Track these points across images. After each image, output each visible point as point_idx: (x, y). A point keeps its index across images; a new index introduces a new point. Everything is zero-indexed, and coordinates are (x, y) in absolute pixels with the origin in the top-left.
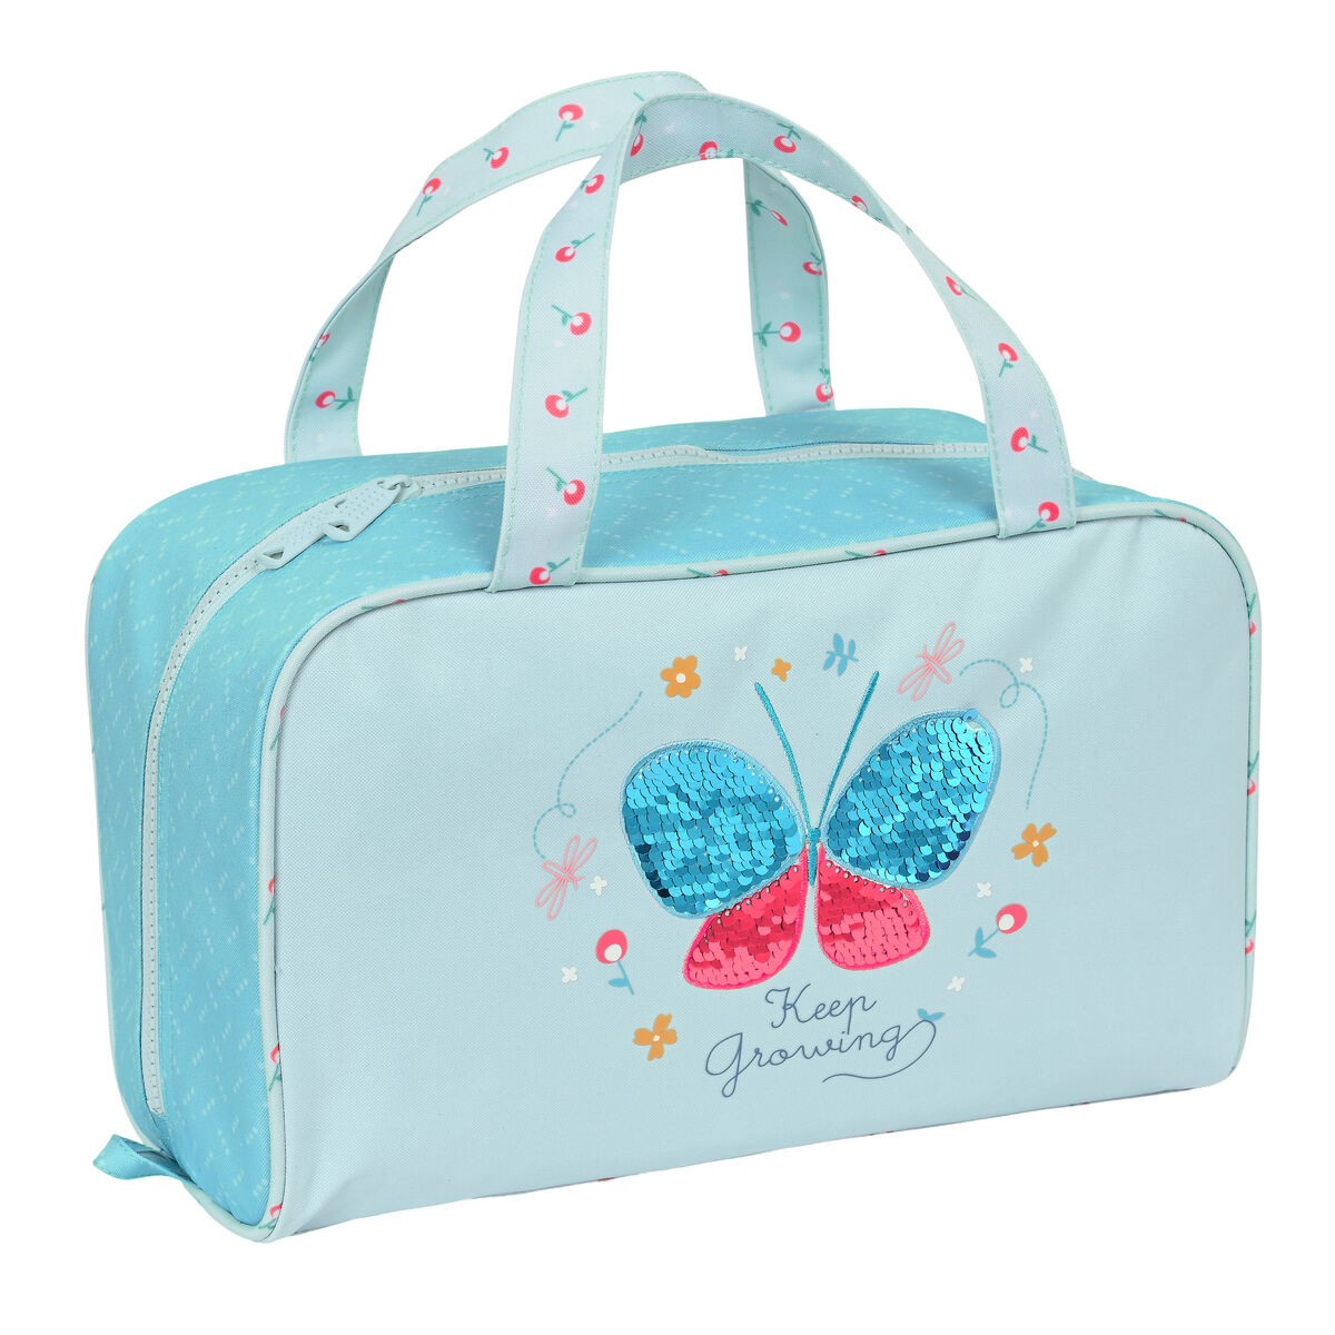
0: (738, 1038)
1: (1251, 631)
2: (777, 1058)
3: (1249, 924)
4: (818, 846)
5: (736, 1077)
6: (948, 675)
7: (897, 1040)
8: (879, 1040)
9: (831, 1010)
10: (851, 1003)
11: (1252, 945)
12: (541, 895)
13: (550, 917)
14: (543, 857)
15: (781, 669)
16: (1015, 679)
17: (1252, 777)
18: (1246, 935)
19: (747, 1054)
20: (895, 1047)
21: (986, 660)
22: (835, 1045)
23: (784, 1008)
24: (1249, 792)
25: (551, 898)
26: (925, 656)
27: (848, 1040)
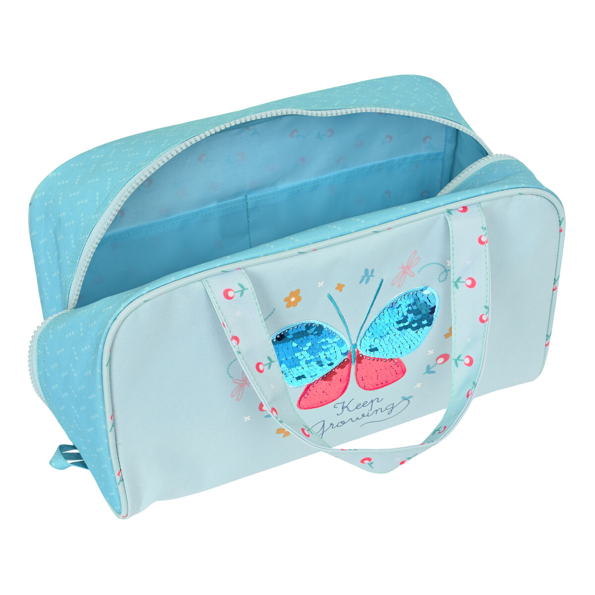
0: (322, 423)
1: (561, 231)
2: (340, 424)
3: (548, 336)
4: (356, 349)
5: (323, 434)
6: (413, 273)
7: (393, 408)
8: (385, 409)
9: (364, 404)
10: (372, 401)
11: (549, 343)
12: (233, 393)
13: (238, 400)
14: (232, 378)
15: (340, 287)
16: (445, 269)
17: (556, 285)
18: (546, 340)
19: (327, 425)
20: (392, 410)
21: (430, 264)
22: (366, 415)
23: (343, 408)
24: (553, 290)
25: (238, 393)
26: (403, 267)
27: (370, 413)
